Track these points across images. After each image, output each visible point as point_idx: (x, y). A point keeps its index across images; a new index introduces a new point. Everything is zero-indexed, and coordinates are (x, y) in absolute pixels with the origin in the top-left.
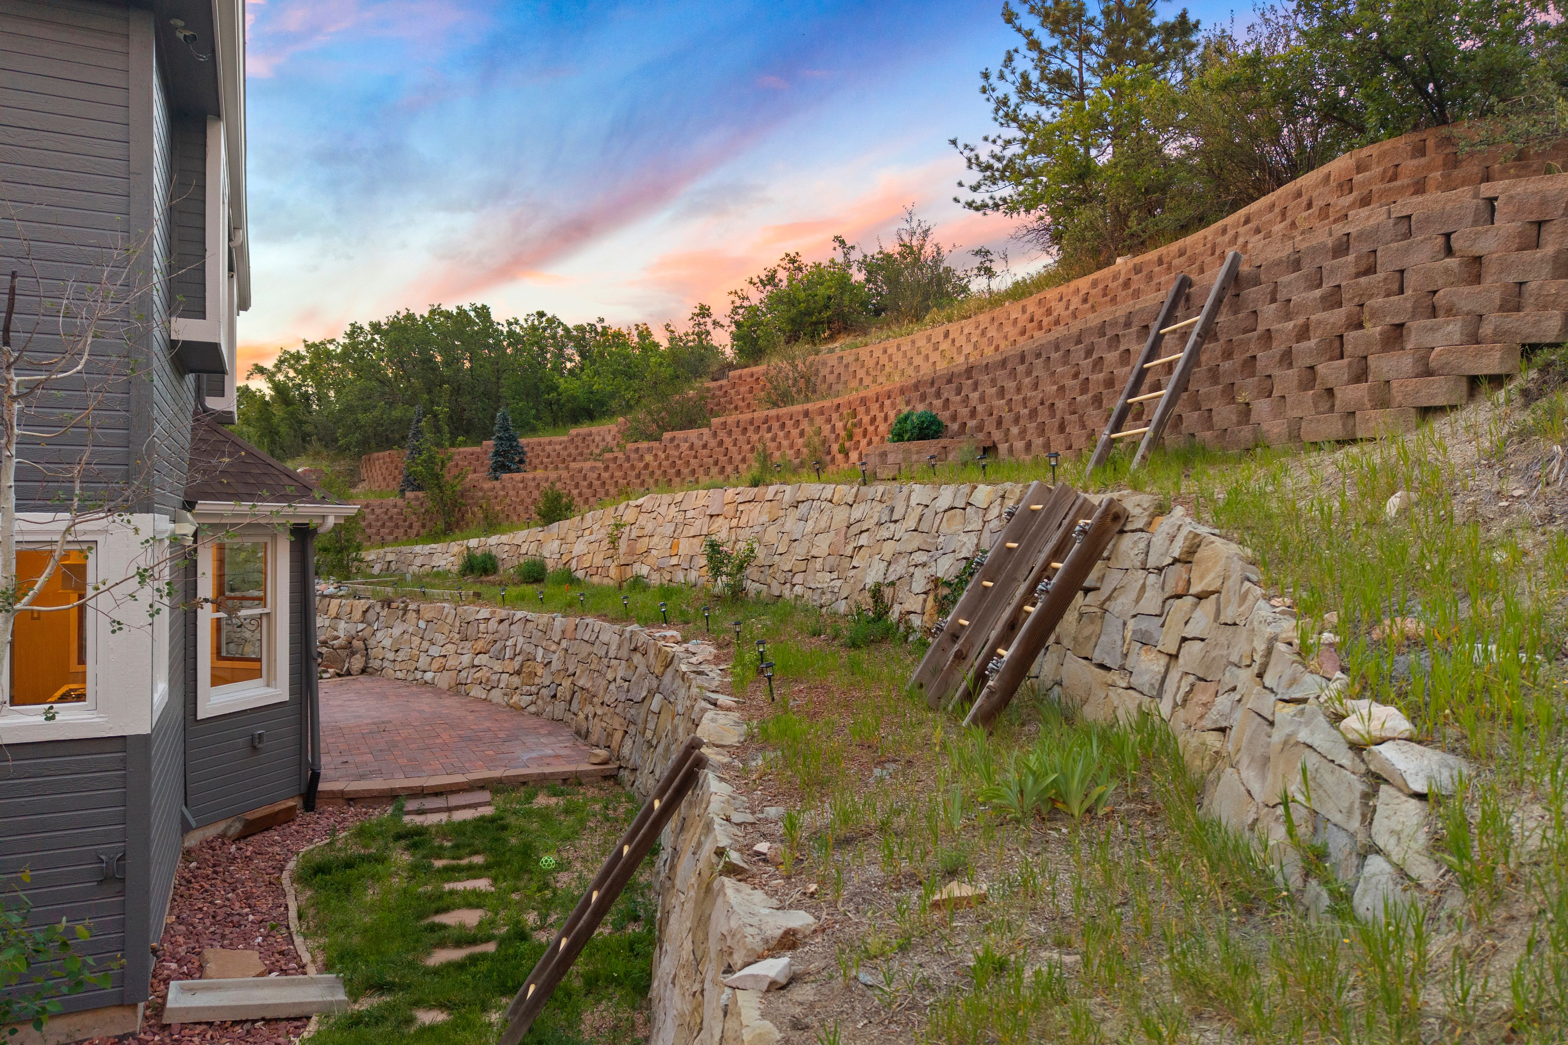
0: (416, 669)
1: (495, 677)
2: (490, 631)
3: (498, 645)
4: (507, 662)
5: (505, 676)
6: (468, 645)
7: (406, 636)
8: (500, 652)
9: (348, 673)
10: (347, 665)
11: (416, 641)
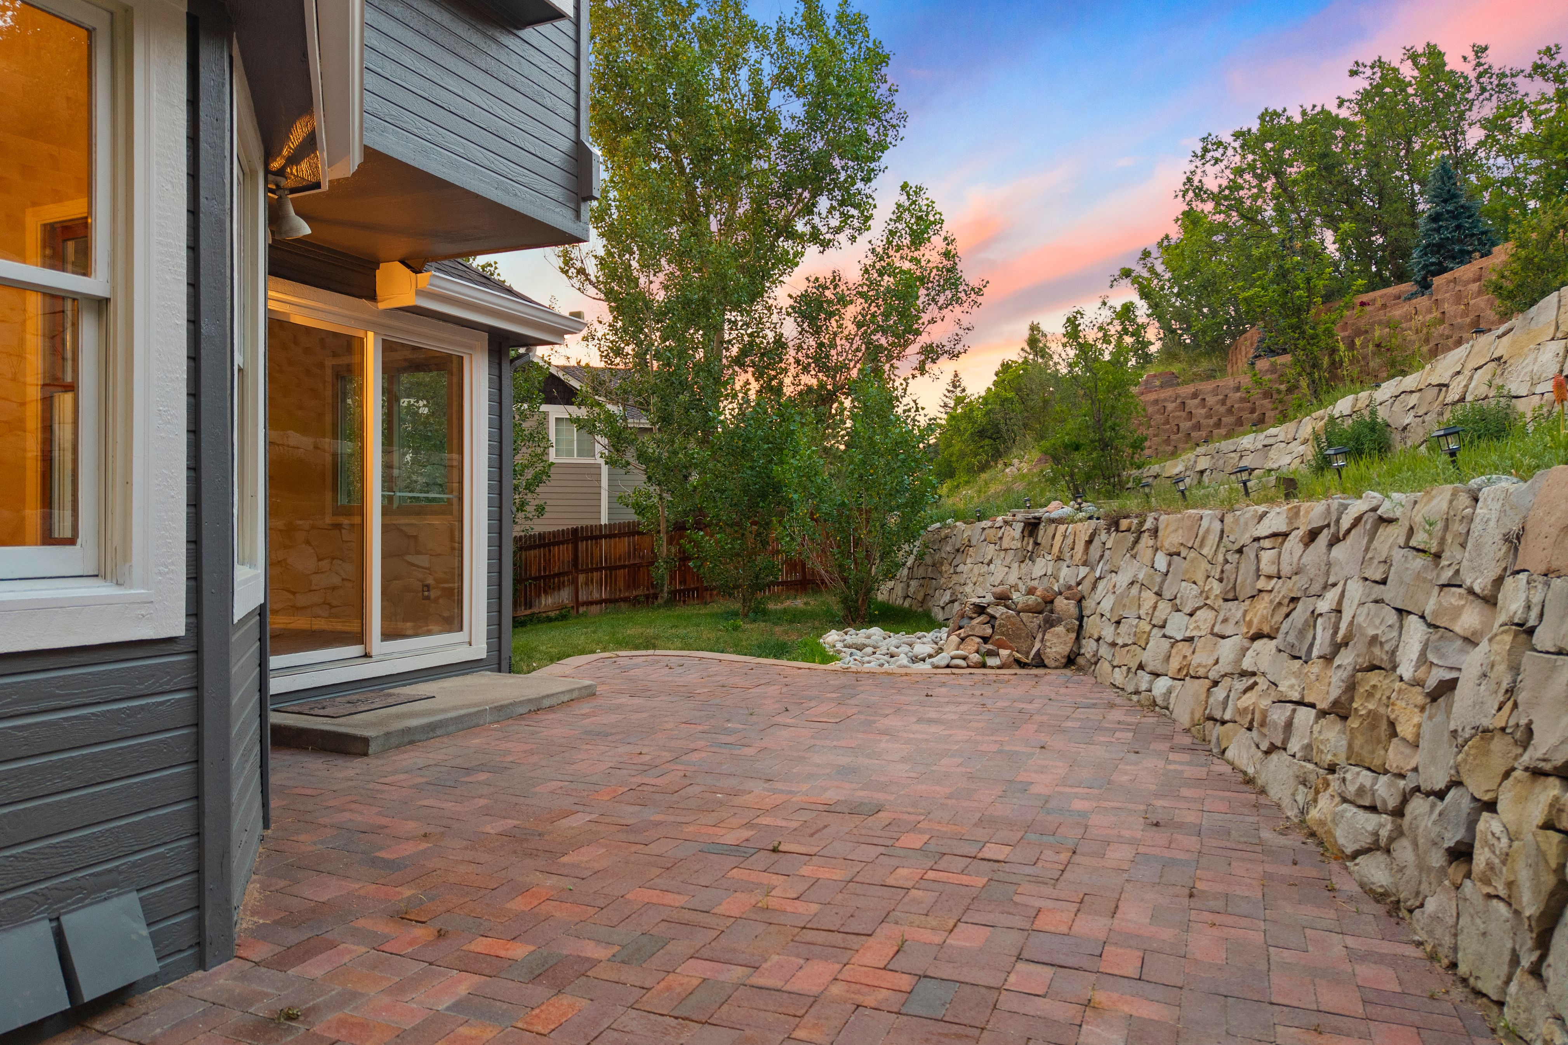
0: (1141, 667)
1: (1279, 715)
2: (1286, 570)
3: (1301, 613)
4: (1315, 668)
5: (1304, 716)
6: (1235, 610)
7: (1135, 590)
8: (1302, 633)
9: (1040, 662)
10: (1038, 645)
11: (1149, 597)
